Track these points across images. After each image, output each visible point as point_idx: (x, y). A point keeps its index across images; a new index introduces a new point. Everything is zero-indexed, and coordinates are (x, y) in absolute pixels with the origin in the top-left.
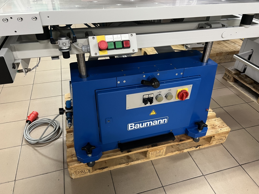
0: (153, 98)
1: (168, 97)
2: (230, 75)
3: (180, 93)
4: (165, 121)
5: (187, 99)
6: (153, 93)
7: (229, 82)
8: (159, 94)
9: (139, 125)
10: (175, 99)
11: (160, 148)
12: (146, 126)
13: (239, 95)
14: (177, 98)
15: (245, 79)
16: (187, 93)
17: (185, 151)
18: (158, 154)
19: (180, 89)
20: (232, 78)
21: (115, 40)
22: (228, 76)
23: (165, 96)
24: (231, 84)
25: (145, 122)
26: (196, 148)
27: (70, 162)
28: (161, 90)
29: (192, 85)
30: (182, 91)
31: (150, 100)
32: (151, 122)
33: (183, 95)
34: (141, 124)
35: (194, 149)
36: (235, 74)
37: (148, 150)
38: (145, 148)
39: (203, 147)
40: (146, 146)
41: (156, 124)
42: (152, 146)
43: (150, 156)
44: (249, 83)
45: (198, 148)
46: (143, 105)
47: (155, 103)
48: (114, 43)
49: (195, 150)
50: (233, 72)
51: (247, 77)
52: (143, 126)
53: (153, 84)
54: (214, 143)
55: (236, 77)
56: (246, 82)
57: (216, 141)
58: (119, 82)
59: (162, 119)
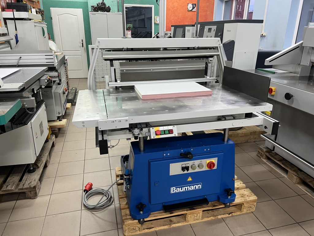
0: (189, 167)
1: (200, 167)
2: (262, 153)
3: (208, 163)
4: (199, 186)
5: (214, 168)
6: (189, 163)
7: (262, 159)
8: (193, 164)
9: (179, 189)
10: (205, 168)
11: (197, 212)
12: (184, 190)
13: (271, 171)
14: (207, 168)
15: (275, 156)
16: (214, 164)
17: (219, 217)
18: (196, 218)
19: (208, 161)
20: (264, 155)
21: (165, 129)
22: (261, 153)
23: (198, 165)
24: (265, 161)
25: (184, 187)
26: (229, 215)
27: (125, 219)
28: (194, 161)
29: (217, 158)
30: (210, 162)
31: (187, 168)
32: (189, 187)
33: (211, 165)
34: (181, 188)
35: (227, 215)
36: (267, 152)
37: (187, 213)
38: (185, 211)
39: (235, 214)
40: (185, 209)
41: (193, 189)
42: (190, 210)
43: (189, 219)
44: (279, 160)
45: (231, 215)
46: (182, 172)
47: (191, 171)
48: (164, 131)
49: (228, 217)
50: (265, 150)
51: (276, 154)
52: (183, 190)
53: (188, 156)
54: (245, 211)
55: (268, 154)
56: (276, 159)
57: (246, 209)
58: (165, 155)
59: (197, 185)
